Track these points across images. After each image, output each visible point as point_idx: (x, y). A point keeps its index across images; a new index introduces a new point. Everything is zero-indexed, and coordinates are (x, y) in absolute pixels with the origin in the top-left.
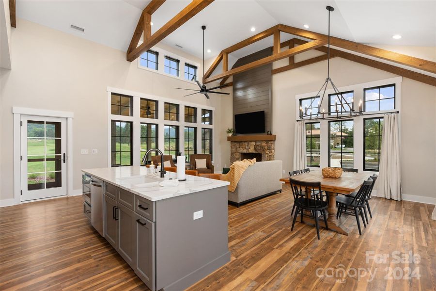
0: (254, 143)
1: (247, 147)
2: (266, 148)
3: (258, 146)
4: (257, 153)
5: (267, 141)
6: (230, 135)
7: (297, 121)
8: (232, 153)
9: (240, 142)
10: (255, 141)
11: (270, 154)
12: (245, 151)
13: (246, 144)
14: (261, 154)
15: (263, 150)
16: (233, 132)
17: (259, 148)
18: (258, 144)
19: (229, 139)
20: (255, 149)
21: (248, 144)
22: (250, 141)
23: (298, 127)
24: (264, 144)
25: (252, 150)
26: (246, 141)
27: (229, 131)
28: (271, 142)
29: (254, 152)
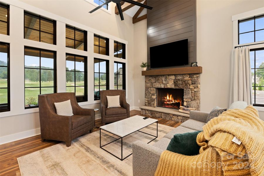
0: (173, 77)
1: (164, 82)
2: (190, 82)
3: (179, 80)
4: (177, 88)
5: (191, 75)
6: (145, 69)
7: (236, 47)
8: (147, 88)
9: (156, 76)
10: (175, 75)
11: (195, 90)
12: (163, 86)
13: (163, 79)
14: (183, 90)
15: (186, 85)
16: (148, 66)
17: (180, 82)
18: (179, 77)
19: (143, 73)
20: (175, 83)
21: (166, 78)
22: (169, 75)
23: (240, 55)
24: (187, 78)
25: (170, 85)
26: (164, 75)
27: (144, 66)
28: (197, 75)
29: (173, 87)
